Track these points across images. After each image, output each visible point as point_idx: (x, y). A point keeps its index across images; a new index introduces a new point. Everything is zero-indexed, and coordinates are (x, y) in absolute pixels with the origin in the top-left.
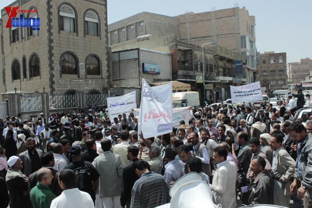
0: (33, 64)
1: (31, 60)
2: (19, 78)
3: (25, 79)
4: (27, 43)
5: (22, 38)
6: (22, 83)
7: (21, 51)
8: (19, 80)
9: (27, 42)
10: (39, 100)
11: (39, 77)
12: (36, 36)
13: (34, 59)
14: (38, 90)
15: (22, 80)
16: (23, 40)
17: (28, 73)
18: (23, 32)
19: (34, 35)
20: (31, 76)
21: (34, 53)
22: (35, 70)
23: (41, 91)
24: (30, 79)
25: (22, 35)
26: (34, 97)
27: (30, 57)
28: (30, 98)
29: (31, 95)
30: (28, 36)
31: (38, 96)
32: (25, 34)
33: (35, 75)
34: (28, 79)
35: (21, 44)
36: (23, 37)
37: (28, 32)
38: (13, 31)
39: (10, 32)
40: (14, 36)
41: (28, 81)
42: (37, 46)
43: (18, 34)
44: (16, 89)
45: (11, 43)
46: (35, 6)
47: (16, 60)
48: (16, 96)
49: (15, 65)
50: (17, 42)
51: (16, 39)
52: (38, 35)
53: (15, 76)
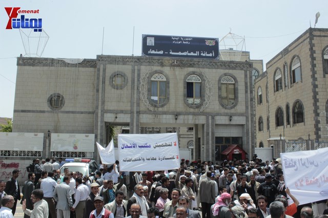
0: (296, 110)
1: (294, 107)
2: (282, 124)
3: (289, 126)
4: (290, 91)
5: (285, 86)
6: (286, 129)
7: (285, 98)
8: (282, 127)
9: (290, 89)
10: (304, 147)
11: (303, 123)
12: (300, 82)
13: (297, 106)
14: (303, 137)
15: (285, 126)
16: (287, 88)
17: (291, 120)
18: (286, 80)
19: (298, 82)
20: (294, 123)
21: (298, 100)
22: (299, 116)
23: (306, 138)
24: (293, 126)
25: (285, 84)
26: (299, 143)
27: (294, 104)
28: (294, 145)
29: (295, 141)
30: (291, 84)
31: (302, 143)
32: (288, 82)
33: (298, 122)
35: (284, 92)
36: (287, 85)
37: (291, 80)
38: (277, 81)
39: (274, 82)
40: (278, 85)
41: (292, 128)
42: (301, 92)
43: (281, 83)
44: (281, 136)
45: (275, 92)
46: (297, 54)
47: (280, 108)
48: (281, 142)
49: (279, 112)
50: (281, 91)
51: (279, 88)
52: (302, 82)
53: (279, 123)
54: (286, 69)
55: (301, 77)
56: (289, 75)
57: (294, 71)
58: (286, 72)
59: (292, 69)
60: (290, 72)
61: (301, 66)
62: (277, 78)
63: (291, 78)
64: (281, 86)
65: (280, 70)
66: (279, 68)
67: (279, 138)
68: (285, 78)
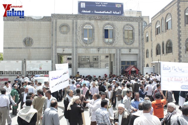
0: (168, 46)
1: (167, 44)
2: (160, 54)
3: (163, 55)
4: (165, 34)
5: (162, 32)
6: (162, 57)
7: (162, 39)
8: (159, 56)
11: (172, 53)
13: (169, 43)
14: (171, 61)
16: (163, 33)
17: (165, 51)
18: (163, 28)
19: (169, 29)
20: (167, 53)
21: (169, 39)
22: (169, 49)
23: (173, 61)
24: (166, 55)
27: (167, 42)
30: (166, 30)
33: (169, 53)
34: (165, 54)
35: (161, 35)
36: (163, 31)
37: (165, 28)
38: (157, 28)
39: (155, 29)
40: (158, 31)
41: (165, 56)
42: (171, 35)
43: (160, 30)
44: (159, 60)
45: (156, 35)
46: (170, 12)
47: (159, 44)
48: (159, 64)
49: (158, 47)
50: (159, 34)
51: (159, 32)
52: (172, 29)
53: (158, 53)
54: (163, 21)
55: (172, 26)
56: (164, 25)
57: (167, 23)
58: (163, 23)
59: (167, 21)
60: (165, 23)
61: (171, 20)
62: (157, 27)
63: (165, 26)
64: (160, 32)
65: (159, 22)
66: (159, 21)
67: (158, 62)
68: (162, 27)
